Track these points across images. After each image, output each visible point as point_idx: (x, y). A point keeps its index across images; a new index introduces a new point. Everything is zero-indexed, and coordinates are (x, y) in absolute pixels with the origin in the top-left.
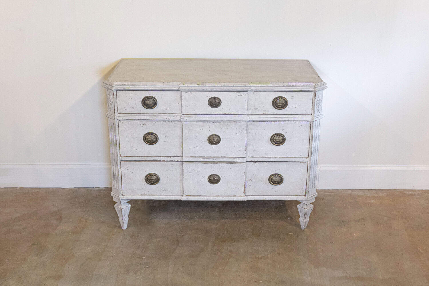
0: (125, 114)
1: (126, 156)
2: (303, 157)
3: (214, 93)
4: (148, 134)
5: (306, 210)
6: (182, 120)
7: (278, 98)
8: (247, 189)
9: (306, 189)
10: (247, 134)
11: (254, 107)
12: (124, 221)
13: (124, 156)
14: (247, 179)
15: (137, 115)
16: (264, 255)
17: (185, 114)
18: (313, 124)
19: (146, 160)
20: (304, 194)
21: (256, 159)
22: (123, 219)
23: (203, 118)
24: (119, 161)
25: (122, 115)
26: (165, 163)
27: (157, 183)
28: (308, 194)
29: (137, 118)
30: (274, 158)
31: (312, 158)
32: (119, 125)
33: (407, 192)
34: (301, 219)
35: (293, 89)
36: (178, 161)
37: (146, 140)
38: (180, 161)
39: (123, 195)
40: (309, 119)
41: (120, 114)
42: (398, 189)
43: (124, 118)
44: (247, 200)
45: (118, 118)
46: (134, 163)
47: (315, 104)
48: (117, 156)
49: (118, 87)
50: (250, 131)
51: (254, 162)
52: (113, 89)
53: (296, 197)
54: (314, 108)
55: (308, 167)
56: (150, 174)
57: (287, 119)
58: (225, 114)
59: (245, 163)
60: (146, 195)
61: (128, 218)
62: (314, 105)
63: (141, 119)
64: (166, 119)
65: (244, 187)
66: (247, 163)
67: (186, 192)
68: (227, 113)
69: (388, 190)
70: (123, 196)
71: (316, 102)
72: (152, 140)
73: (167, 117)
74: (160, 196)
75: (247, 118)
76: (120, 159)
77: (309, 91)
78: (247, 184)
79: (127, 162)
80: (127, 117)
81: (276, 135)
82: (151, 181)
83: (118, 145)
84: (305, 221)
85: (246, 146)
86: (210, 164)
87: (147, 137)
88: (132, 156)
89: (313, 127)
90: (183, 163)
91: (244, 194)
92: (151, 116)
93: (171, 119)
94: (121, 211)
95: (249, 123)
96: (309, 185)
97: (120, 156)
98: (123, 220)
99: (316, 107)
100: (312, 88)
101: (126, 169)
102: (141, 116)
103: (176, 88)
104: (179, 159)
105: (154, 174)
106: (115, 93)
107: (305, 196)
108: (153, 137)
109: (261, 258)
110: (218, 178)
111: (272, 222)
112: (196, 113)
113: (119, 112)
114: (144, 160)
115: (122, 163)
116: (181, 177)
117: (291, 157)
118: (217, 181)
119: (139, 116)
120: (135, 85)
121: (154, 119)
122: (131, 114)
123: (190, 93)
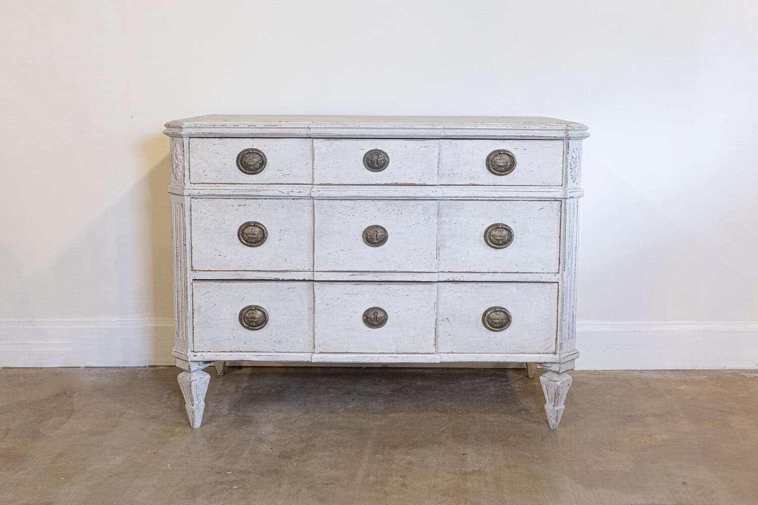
0: (205, 184)
1: (204, 271)
2: (548, 273)
3: (375, 141)
4: (248, 225)
5: (559, 383)
6: (313, 195)
7: (498, 153)
8: (439, 340)
9: (556, 339)
10: (440, 224)
11: (452, 170)
12: (197, 409)
13: (199, 271)
14: (440, 319)
15: (228, 187)
16: (477, 469)
17: (320, 185)
18: (565, 204)
19: (243, 278)
20: (554, 350)
21: (458, 277)
22: (193, 405)
23: (353, 192)
24: (190, 280)
25: (200, 187)
26: (280, 284)
27: (262, 325)
28: (561, 349)
29: (228, 193)
30: (491, 274)
31: (565, 274)
32: (191, 206)
33: (746, 374)
34: (549, 406)
35: (524, 133)
36: (304, 280)
37: (243, 237)
38: (309, 281)
39: (196, 352)
40: (558, 194)
41: (195, 184)
42: (728, 370)
43: (202, 192)
44: (440, 362)
45: (190, 192)
46: (218, 284)
47: (569, 165)
48: (186, 270)
49: (192, 130)
50: (444, 219)
51: (454, 281)
52: (183, 133)
53: (538, 355)
54: (567, 172)
55: (560, 294)
56: (250, 308)
57: (515, 194)
58: (397, 185)
59: (436, 284)
60: (241, 352)
61: (204, 403)
62: (567, 166)
63: (235, 193)
64: (283, 195)
65: (434, 334)
66: (440, 284)
67: (319, 345)
68: (399, 182)
69: (710, 371)
70: (195, 354)
71: (569, 161)
72: (254, 236)
73: (285, 190)
74: (269, 354)
75: (439, 192)
76: (191, 275)
77: (555, 139)
78: (441, 329)
79: (205, 283)
80: (207, 190)
81: (496, 227)
82: (252, 322)
83: (188, 246)
84: (556, 408)
85: (438, 249)
86: (366, 286)
87: (246, 231)
88: (215, 271)
89: (565, 210)
90: (315, 283)
91: (433, 350)
92: (255, 187)
93: (292, 194)
94: (190, 386)
95: (442, 203)
96: (561, 330)
97: (192, 270)
98: (194, 407)
99: (569, 171)
100: (561, 132)
101: (201, 296)
102: (235, 188)
103: (303, 132)
104: (308, 276)
105: (257, 308)
106: (186, 141)
107: (555, 353)
108: (257, 230)
109: (473, 473)
110: (383, 315)
111: (490, 418)
112: (341, 182)
113: (192, 181)
114: (239, 278)
115: (195, 284)
116: (311, 313)
117: (525, 273)
118: (381, 321)
119: (231, 188)
120: (224, 126)
121: (260, 193)
122: (215, 184)
123: (330, 143)
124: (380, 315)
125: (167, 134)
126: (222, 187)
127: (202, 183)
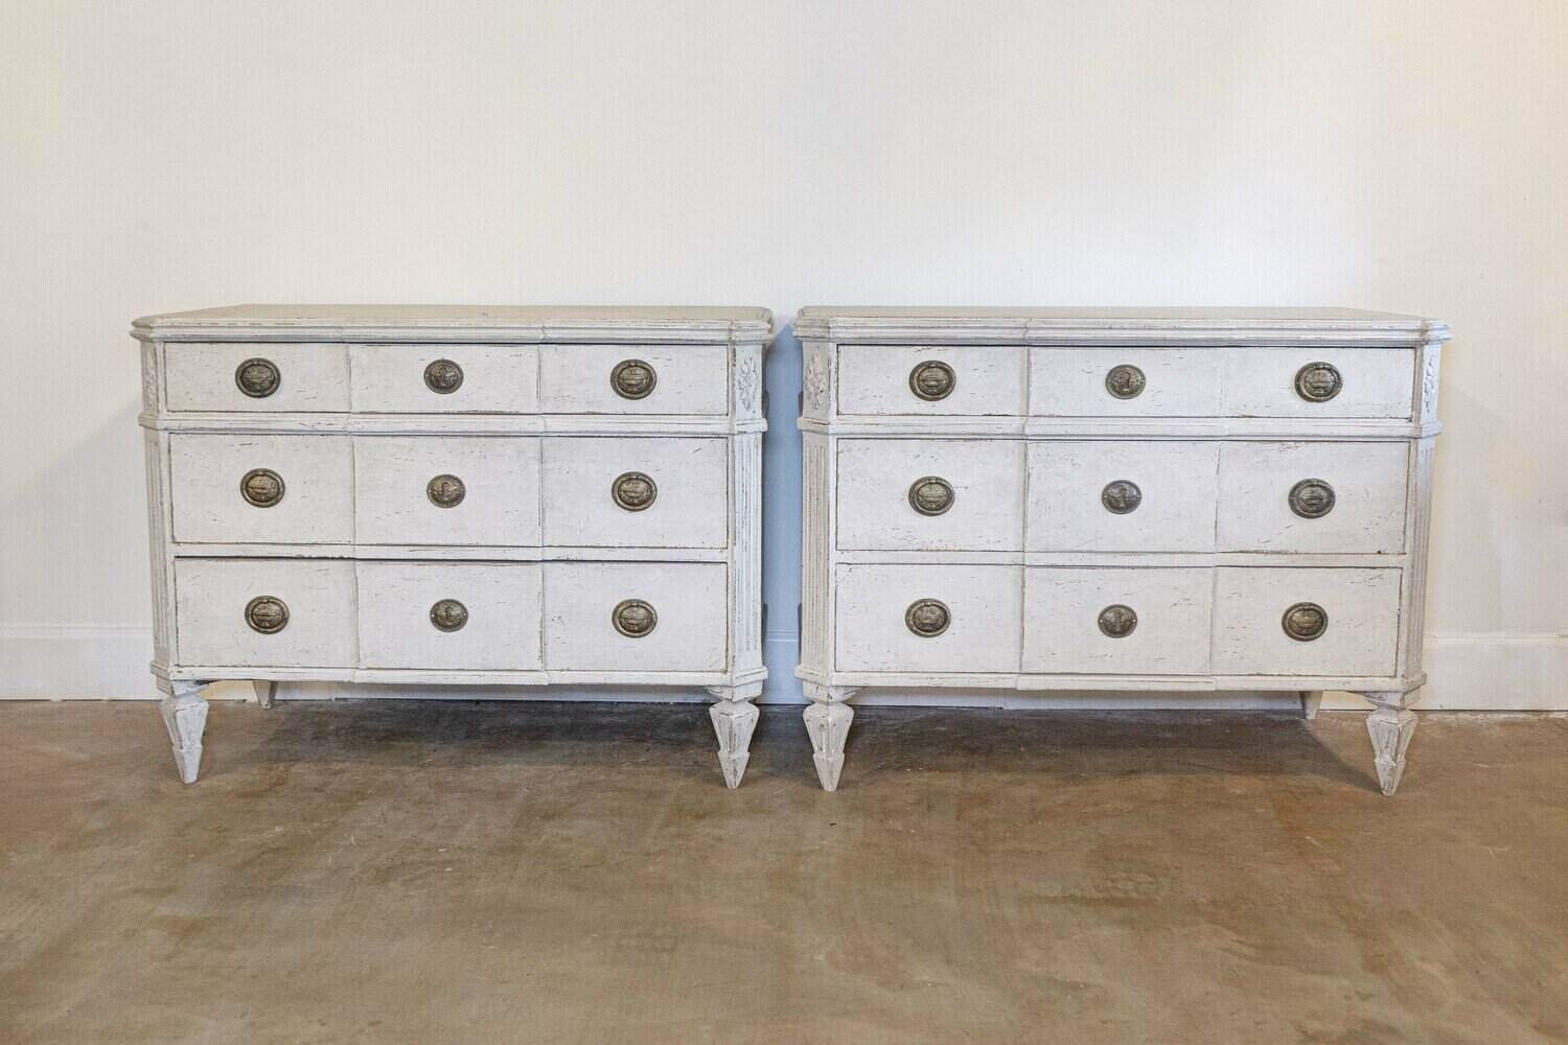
0: (190, 411)
1: (191, 543)
2: (711, 548)
3: (441, 347)
4: (254, 474)
5: (732, 717)
6: (351, 428)
7: (628, 363)
8: (548, 650)
9: (727, 650)
10: (542, 473)
11: (559, 391)
12: (187, 754)
14: (548, 618)
15: (224, 416)
17: (361, 413)
18: (733, 442)
19: (249, 555)
20: (723, 666)
21: (574, 554)
22: (182, 748)
23: (410, 424)
24: (170, 557)
25: (181, 416)
26: (305, 563)
27: (279, 627)
28: (733, 665)
29: (222, 425)
30: (624, 550)
31: (736, 548)
32: (170, 446)
34: (723, 754)
35: (667, 335)
36: (342, 558)
37: (248, 492)
38: (349, 559)
39: (181, 667)
40: (721, 426)
41: (173, 412)
43: (185, 425)
44: (549, 685)
45: (166, 424)
46: (213, 562)
47: (736, 383)
48: (164, 542)
50: (549, 465)
51: (568, 561)
52: (152, 335)
53: (699, 674)
54: (733, 394)
55: (730, 580)
56: (260, 601)
57: (657, 428)
59: (539, 565)
60: (249, 666)
61: (200, 746)
62: (733, 386)
63: (234, 426)
64: (306, 428)
65: (539, 640)
66: (547, 565)
67: (365, 658)
68: (479, 410)
70: (180, 669)
71: (737, 377)
72: (265, 491)
73: (309, 421)
74: (292, 670)
75: (538, 425)
76: (172, 550)
77: (712, 344)
78: (549, 633)
79: (194, 562)
80: (192, 421)
81: (629, 477)
82: (263, 621)
83: (166, 506)
84: (733, 756)
85: (543, 511)
86: (435, 567)
87: (252, 483)
88: (208, 543)
89: (733, 451)
90: (357, 564)
91: (539, 666)
92: (264, 417)
93: (318, 427)
94: (175, 718)
95: (546, 441)
96: (734, 637)
97: (174, 542)
98: (183, 751)
99: (738, 392)
100: (723, 333)
101: (190, 584)
102: (234, 418)
103: (333, 334)
104: (347, 552)
105: (271, 600)
106: (159, 348)
107: (725, 672)
108: (267, 482)
110: (458, 612)
112: (391, 410)
113: (171, 407)
114: (244, 555)
115: (179, 563)
116: (352, 608)
117: (676, 548)
118: (456, 622)
119: (228, 418)
120: (214, 326)
121: (273, 426)
122: (204, 412)
123: (374, 350)
124: (456, 611)
125: (135, 336)
126: (215, 416)
127: (186, 411)
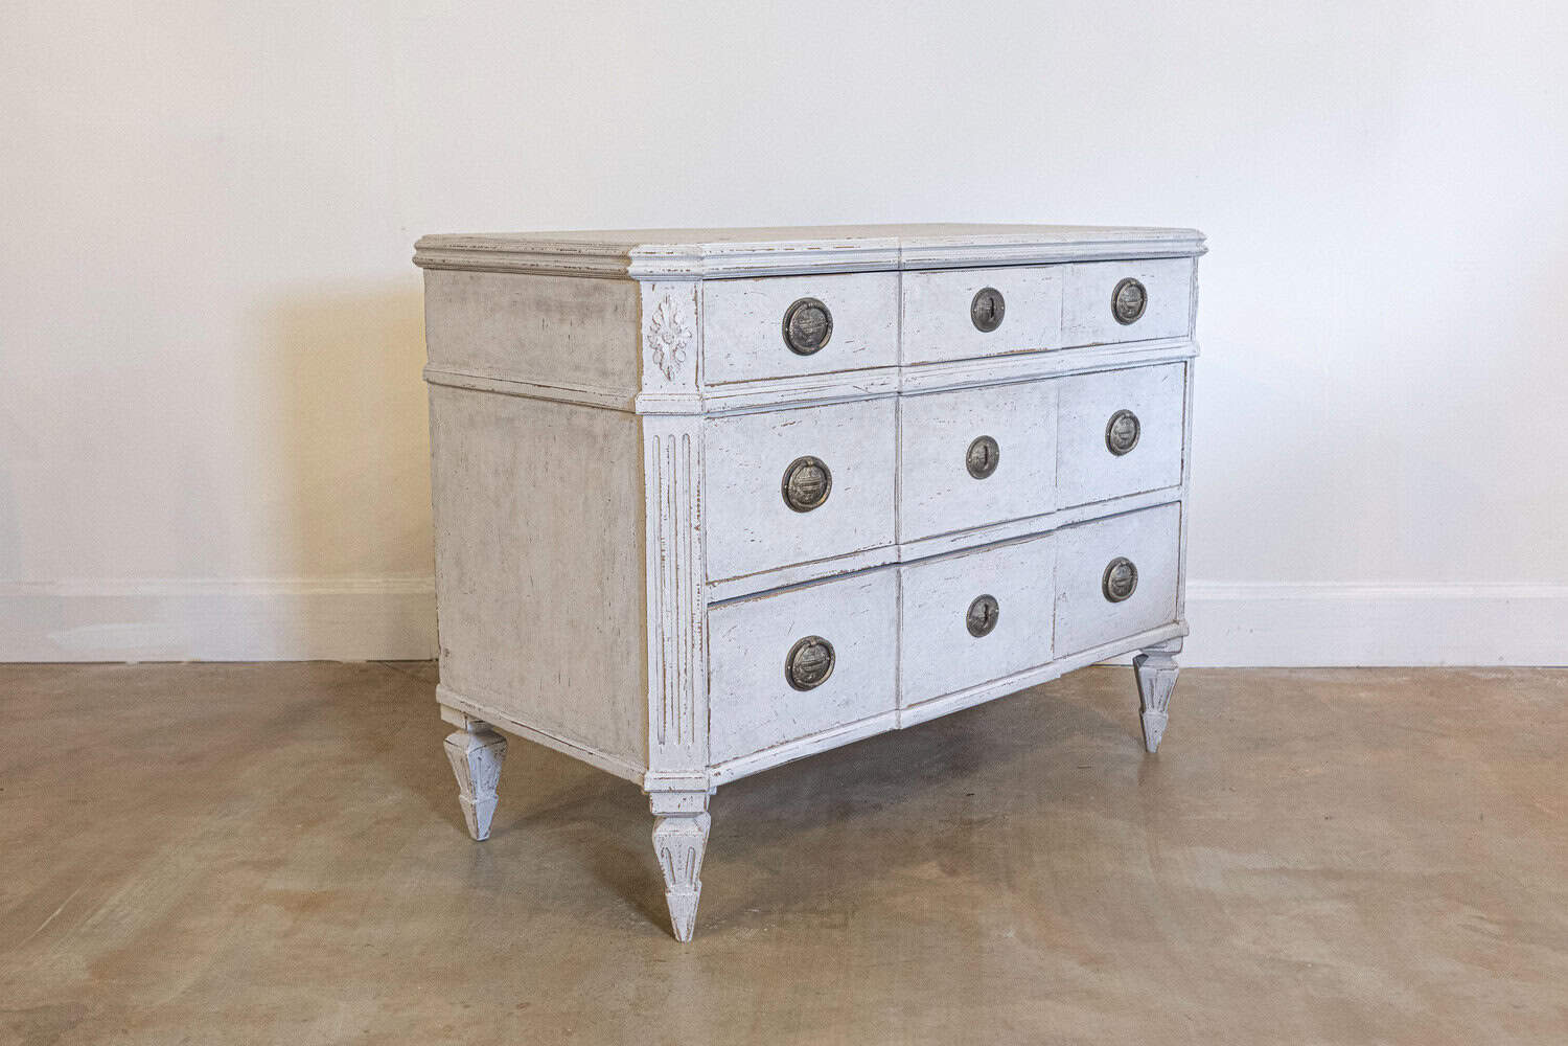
0: (729, 383)
1: (728, 580)
3: (986, 272)
4: (797, 465)
7: (1126, 285)
13: (721, 581)
15: (771, 386)
17: (911, 365)
18: (1191, 366)
19: (790, 582)
21: (1078, 515)
23: (960, 374)
24: (704, 606)
25: (722, 391)
26: (849, 582)
27: (826, 675)
29: (768, 399)
32: (704, 437)
36: (884, 565)
37: (791, 493)
38: (893, 564)
39: (714, 767)
41: (712, 386)
43: (732, 403)
55: (1183, 520)
56: (805, 644)
58: (1013, 354)
59: (1054, 535)
60: (788, 741)
63: (783, 400)
64: (858, 392)
65: (1052, 626)
66: (1058, 533)
67: (907, 692)
68: (1016, 349)
70: (716, 771)
72: (813, 488)
73: (861, 381)
76: (708, 594)
79: (729, 608)
80: (741, 396)
81: (1119, 417)
82: (810, 672)
85: (1059, 467)
86: (972, 557)
87: (797, 479)
88: (747, 576)
90: (903, 569)
92: (813, 381)
93: (873, 390)
95: (1062, 381)
97: (708, 582)
101: (724, 639)
102: (783, 387)
103: (891, 259)
104: (890, 556)
105: (817, 641)
106: (699, 291)
108: (814, 475)
110: (993, 609)
113: (708, 379)
114: (785, 583)
115: (712, 612)
116: (893, 629)
117: (1148, 492)
118: (990, 621)
119: (774, 389)
120: (753, 253)
121: (826, 394)
122: (747, 382)
123: (926, 280)
124: (989, 608)
126: (760, 387)
127: (725, 383)
